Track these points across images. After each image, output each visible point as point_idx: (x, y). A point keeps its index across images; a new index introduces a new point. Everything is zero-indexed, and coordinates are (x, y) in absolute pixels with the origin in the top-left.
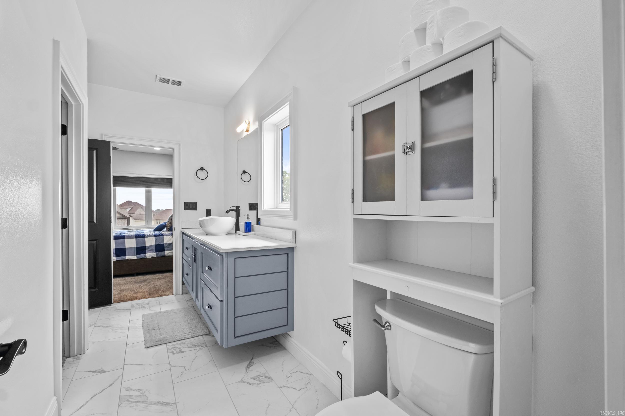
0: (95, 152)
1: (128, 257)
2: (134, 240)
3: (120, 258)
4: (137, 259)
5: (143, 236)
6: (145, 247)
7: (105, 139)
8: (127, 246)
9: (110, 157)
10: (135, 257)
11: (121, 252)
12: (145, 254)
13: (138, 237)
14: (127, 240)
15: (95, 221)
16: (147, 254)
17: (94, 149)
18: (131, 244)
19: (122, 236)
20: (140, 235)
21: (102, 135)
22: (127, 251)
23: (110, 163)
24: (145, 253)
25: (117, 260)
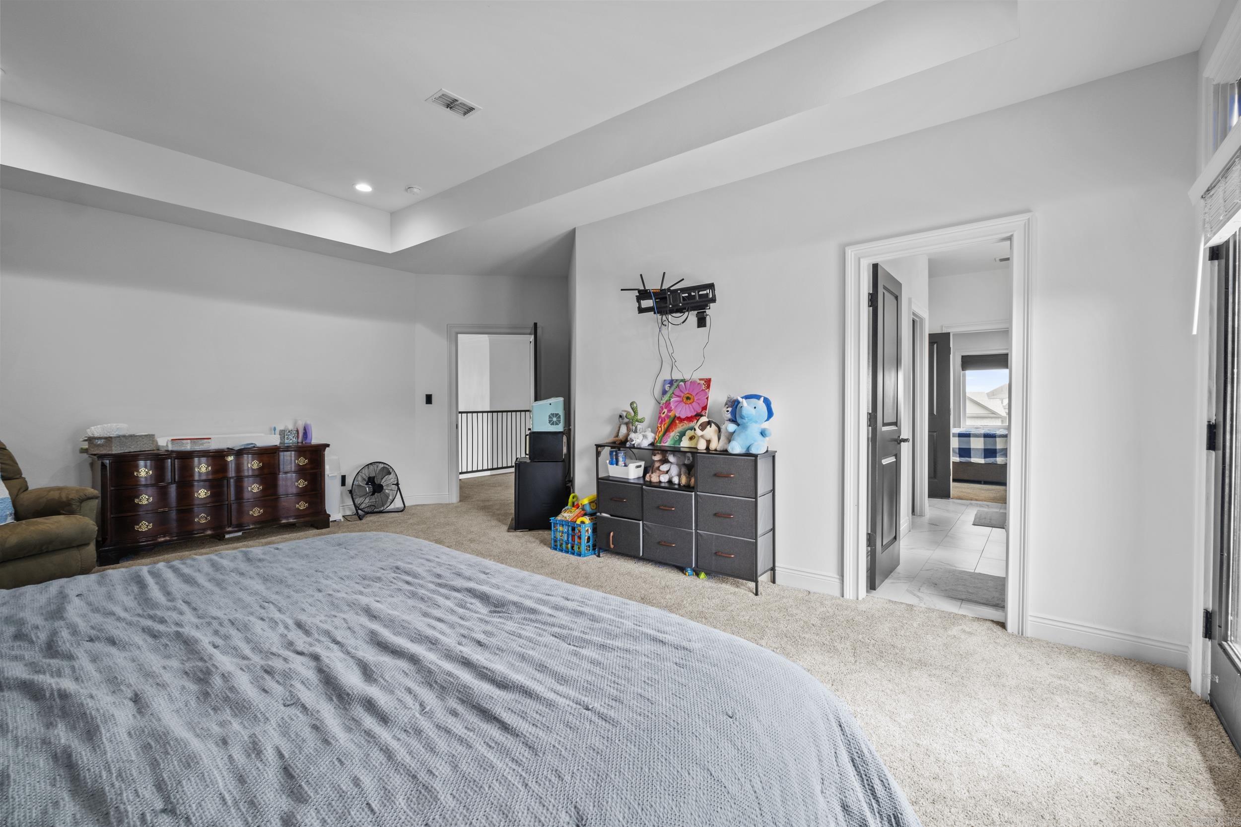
0: (935, 346)
1: (973, 460)
2: (982, 439)
3: (964, 460)
4: (985, 464)
5: (993, 436)
6: (996, 449)
7: (945, 331)
8: (973, 446)
9: (950, 348)
10: (982, 461)
11: (965, 452)
12: (994, 459)
13: (986, 436)
14: (972, 439)
15: (935, 413)
16: (998, 459)
17: (935, 343)
18: (977, 444)
19: (967, 434)
20: (990, 435)
21: (942, 327)
22: (972, 452)
23: (950, 354)
24: (996, 457)
25: (961, 462)
